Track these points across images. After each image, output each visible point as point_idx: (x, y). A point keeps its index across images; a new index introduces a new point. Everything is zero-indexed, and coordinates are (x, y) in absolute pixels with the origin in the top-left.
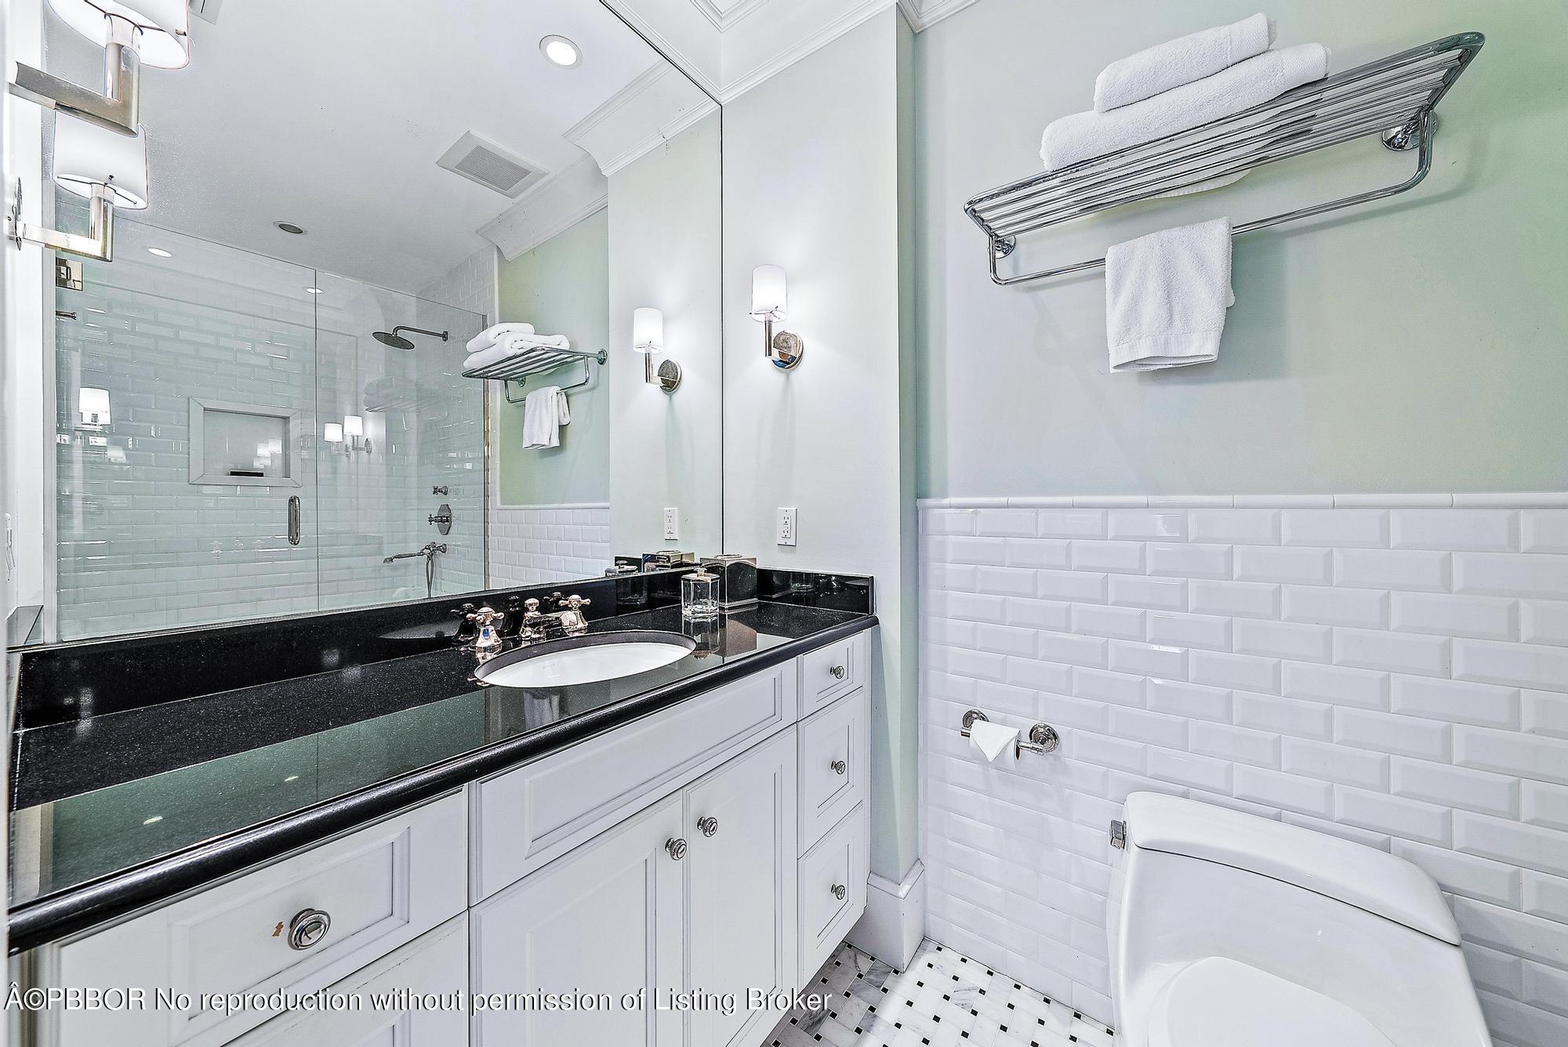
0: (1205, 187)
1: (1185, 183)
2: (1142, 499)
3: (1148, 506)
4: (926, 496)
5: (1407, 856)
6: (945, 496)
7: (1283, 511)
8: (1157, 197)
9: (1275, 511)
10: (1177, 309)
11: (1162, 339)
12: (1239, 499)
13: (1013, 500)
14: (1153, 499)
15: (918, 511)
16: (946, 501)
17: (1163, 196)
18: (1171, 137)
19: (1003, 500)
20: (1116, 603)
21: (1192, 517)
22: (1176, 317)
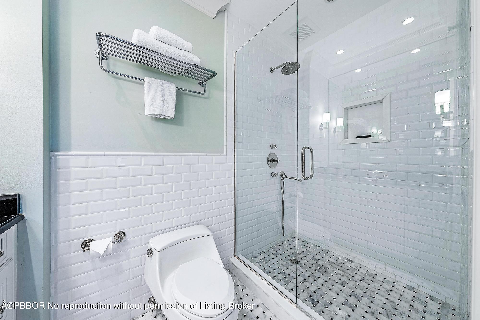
0: (169, 73)
1: (166, 70)
2: (152, 153)
3: (154, 156)
4: (57, 150)
5: (201, 224)
6: (70, 151)
7: (183, 157)
8: (158, 69)
9: (181, 157)
10: (165, 103)
11: (162, 110)
12: (175, 154)
13: (106, 153)
14: (155, 154)
15: (50, 157)
16: (70, 153)
17: (159, 70)
18: (171, 58)
19: (102, 153)
20: (145, 185)
21: (165, 159)
22: (165, 105)
